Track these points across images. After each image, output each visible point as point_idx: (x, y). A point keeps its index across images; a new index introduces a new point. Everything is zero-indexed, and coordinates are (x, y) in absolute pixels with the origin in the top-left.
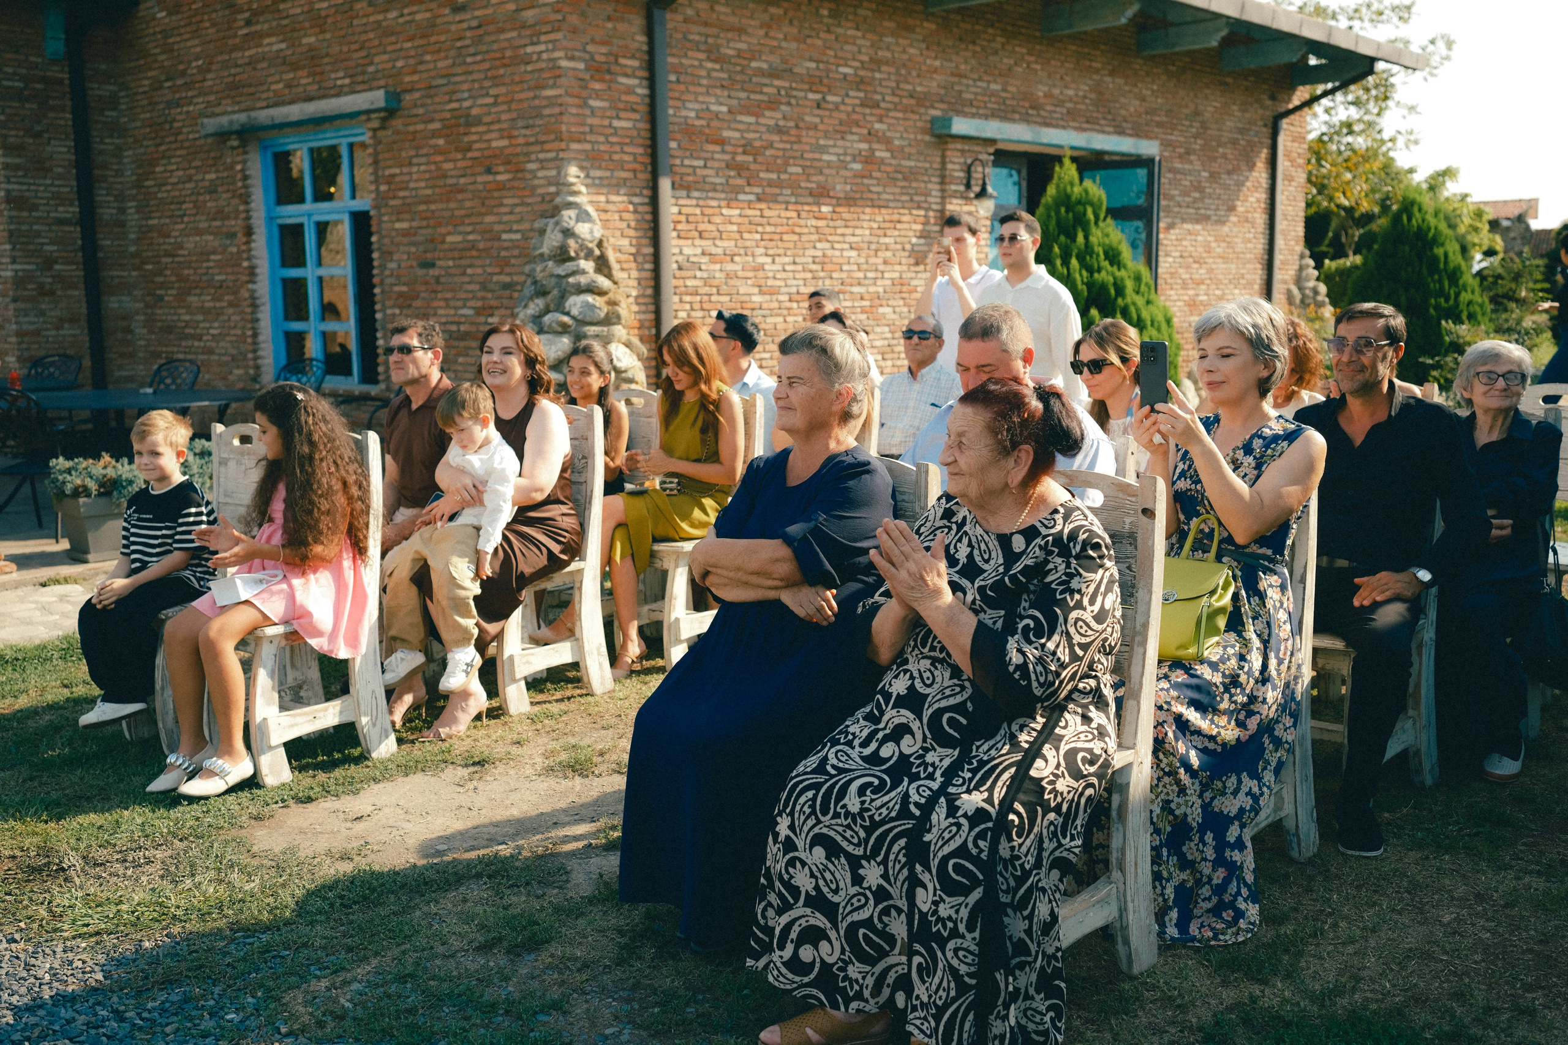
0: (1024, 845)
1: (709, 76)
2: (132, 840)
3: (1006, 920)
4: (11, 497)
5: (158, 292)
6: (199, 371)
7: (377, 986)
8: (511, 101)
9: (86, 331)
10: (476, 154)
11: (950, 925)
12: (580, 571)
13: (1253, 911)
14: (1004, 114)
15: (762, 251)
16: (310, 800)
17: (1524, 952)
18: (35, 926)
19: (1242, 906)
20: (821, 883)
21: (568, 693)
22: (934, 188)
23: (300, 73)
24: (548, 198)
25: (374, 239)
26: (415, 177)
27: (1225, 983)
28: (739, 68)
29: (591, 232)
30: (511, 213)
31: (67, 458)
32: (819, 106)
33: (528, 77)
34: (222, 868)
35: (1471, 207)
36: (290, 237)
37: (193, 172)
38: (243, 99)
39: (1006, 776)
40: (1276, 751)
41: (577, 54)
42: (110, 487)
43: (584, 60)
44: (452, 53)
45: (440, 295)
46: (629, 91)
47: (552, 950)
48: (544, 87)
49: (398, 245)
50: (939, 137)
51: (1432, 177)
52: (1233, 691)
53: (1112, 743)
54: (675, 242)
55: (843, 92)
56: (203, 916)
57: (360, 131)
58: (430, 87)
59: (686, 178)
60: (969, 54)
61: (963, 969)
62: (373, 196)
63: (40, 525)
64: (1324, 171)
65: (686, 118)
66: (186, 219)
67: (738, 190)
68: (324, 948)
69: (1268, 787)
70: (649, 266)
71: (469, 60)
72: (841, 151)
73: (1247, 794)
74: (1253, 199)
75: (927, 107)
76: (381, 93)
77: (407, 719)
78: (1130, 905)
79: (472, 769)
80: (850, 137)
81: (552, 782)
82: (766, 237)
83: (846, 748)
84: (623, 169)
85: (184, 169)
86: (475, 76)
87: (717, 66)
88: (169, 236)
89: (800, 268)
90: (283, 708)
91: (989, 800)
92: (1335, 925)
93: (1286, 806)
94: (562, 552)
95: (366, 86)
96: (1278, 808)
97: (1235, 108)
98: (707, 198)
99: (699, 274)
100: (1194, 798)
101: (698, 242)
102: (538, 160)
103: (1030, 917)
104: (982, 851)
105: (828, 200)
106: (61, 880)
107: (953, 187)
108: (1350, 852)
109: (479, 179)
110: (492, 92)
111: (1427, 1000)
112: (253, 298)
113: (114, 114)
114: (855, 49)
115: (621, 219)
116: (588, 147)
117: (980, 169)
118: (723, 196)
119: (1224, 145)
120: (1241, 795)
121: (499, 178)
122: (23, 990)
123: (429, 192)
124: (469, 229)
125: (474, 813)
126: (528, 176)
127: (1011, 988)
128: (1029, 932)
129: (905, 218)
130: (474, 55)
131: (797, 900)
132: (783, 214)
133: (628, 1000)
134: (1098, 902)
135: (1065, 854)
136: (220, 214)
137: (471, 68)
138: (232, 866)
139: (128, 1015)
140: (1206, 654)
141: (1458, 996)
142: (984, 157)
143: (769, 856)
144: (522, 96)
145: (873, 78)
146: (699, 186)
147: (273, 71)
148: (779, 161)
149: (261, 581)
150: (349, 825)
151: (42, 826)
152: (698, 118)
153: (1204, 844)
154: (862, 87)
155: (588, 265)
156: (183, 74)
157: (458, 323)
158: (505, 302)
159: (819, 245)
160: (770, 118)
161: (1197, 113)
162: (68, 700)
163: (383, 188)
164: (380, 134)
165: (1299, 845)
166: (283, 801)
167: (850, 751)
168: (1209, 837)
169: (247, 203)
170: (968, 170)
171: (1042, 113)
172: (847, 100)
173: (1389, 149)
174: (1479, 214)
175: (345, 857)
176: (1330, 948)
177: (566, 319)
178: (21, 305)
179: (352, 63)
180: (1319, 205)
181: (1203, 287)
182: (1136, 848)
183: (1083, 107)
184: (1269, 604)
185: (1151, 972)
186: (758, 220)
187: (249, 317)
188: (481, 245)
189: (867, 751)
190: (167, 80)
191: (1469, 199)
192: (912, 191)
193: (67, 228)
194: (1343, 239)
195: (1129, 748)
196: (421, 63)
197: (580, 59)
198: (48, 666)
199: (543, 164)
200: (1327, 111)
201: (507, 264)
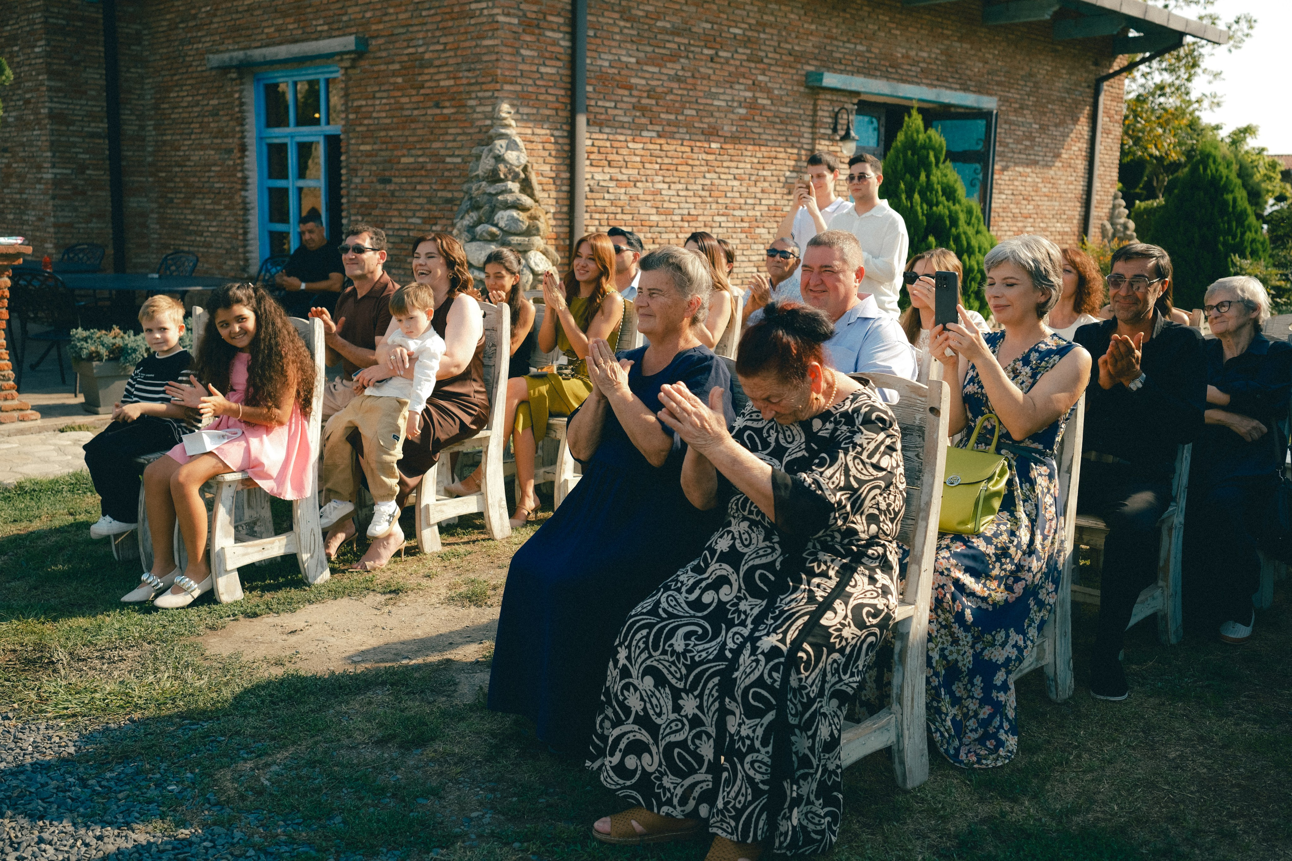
0: (810, 678)
1: (621, 32)
2: (110, 642)
3: (793, 738)
4: (42, 358)
5: (170, 195)
6: (198, 260)
7: (291, 769)
8: (457, 49)
9: (110, 225)
10: (428, 91)
11: (748, 742)
12: (487, 438)
13: (1012, 742)
14: (868, 71)
15: (660, 178)
16: (255, 615)
17: (1233, 786)
18: (25, 707)
19: (1003, 736)
20: (648, 706)
21: (474, 537)
22: (806, 131)
23: (288, 20)
24: (484, 129)
25: (343, 158)
26: (377, 108)
27: (982, 800)
28: (646, 27)
29: (518, 158)
30: (454, 141)
31: (85, 329)
32: (712, 60)
33: (471, 29)
34: (180, 666)
35: (1267, 160)
36: (277, 153)
37: (200, 98)
38: (242, 39)
39: (800, 622)
40: (1040, 611)
41: (512, 11)
42: (119, 354)
43: (518, 17)
44: (411, 7)
45: (394, 206)
46: (555, 43)
47: (436, 747)
48: (484, 38)
49: (362, 163)
50: (812, 88)
51: (1234, 133)
52: (1003, 560)
53: (893, 600)
54: (588, 169)
55: (733, 49)
56: (158, 706)
57: (336, 69)
58: (393, 35)
59: (598, 116)
60: (841, 20)
61: (758, 777)
62: (343, 122)
63: (64, 382)
64: (1139, 125)
65: (601, 66)
66: (193, 137)
67: (642, 128)
68: (253, 736)
69: (1032, 641)
70: (565, 188)
71: (424, 13)
72: (729, 98)
73: (1013, 646)
74: (1075, 148)
75: (803, 64)
76: (353, 38)
77: (341, 553)
78: (906, 732)
79: (388, 596)
80: (737, 86)
81: (452, 609)
82: (663, 167)
83: (675, 593)
84: (546, 107)
85: (193, 96)
86: (429, 27)
87: (628, 25)
88: (179, 150)
89: (691, 193)
90: (238, 540)
91: (783, 641)
92: (1079, 756)
93: (1047, 656)
94: (472, 423)
95: (341, 33)
96: (1038, 659)
97: (1064, 71)
98: (616, 133)
99: (607, 196)
100: (967, 648)
101: (607, 169)
102: (477, 97)
103: (813, 736)
104: (775, 681)
105: (716, 138)
106: (50, 671)
107: (822, 131)
108: (1099, 697)
109: (430, 112)
110: (443, 40)
111: (1147, 822)
112: (245, 203)
113: (139, 48)
114: (745, 13)
115: (544, 149)
116: (519, 88)
117: (845, 116)
118: (629, 132)
119: (1053, 102)
120: (1008, 647)
121: (445, 111)
122: (10, 758)
123: (388, 121)
124: (420, 152)
125: (387, 632)
126: (469, 111)
127: (794, 794)
128: (812, 749)
129: (781, 155)
130: (429, 9)
131: (628, 718)
132: (679, 148)
133: (492, 790)
134: (879, 729)
135: (844, 688)
136: (221, 133)
137: (426, 20)
138: (187, 666)
139: (91, 782)
140: (982, 529)
141: (1172, 819)
142: (849, 106)
143: (609, 678)
144: (467, 44)
145: (759, 38)
146: (610, 123)
147: (266, 17)
148: (677, 105)
149: (223, 436)
150: (285, 637)
151: (39, 626)
152: (611, 67)
153: (973, 685)
154: (749, 45)
155: (514, 186)
156: (194, 17)
157: (408, 230)
158: (447, 214)
159: (707, 175)
160: (671, 69)
161: (1031, 75)
162: (72, 525)
163: (352, 116)
164: (350, 71)
165: (1057, 689)
166: (234, 615)
167: (678, 596)
168: (978, 680)
169: (242, 125)
170: (836, 117)
171: (900, 71)
172: (736, 56)
173: (1194, 111)
174: (1273, 165)
175: (279, 663)
176: (1073, 774)
177: (494, 229)
178: (59, 202)
179: (331, 13)
180: (1134, 154)
181: (1031, 220)
182: (913, 686)
183: (934, 67)
184: (1038, 490)
185: (921, 788)
186: (658, 153)
187: (241, 219)
188: (429, 166)
189: (693, 597)
190: (182, 22)
191: (1265, 153)
192: (787, 133)
193: (98, 141)
194: (1155, 184)
195: (910, 604)
196: (386, 14)
197: (514, 15)
198: (59, 497)
199: (481, 101)
200: (1144, 75)
201: (450, 183)
